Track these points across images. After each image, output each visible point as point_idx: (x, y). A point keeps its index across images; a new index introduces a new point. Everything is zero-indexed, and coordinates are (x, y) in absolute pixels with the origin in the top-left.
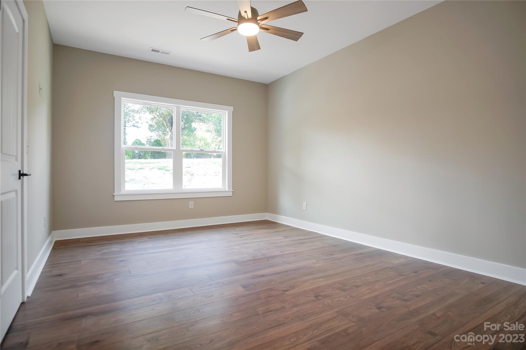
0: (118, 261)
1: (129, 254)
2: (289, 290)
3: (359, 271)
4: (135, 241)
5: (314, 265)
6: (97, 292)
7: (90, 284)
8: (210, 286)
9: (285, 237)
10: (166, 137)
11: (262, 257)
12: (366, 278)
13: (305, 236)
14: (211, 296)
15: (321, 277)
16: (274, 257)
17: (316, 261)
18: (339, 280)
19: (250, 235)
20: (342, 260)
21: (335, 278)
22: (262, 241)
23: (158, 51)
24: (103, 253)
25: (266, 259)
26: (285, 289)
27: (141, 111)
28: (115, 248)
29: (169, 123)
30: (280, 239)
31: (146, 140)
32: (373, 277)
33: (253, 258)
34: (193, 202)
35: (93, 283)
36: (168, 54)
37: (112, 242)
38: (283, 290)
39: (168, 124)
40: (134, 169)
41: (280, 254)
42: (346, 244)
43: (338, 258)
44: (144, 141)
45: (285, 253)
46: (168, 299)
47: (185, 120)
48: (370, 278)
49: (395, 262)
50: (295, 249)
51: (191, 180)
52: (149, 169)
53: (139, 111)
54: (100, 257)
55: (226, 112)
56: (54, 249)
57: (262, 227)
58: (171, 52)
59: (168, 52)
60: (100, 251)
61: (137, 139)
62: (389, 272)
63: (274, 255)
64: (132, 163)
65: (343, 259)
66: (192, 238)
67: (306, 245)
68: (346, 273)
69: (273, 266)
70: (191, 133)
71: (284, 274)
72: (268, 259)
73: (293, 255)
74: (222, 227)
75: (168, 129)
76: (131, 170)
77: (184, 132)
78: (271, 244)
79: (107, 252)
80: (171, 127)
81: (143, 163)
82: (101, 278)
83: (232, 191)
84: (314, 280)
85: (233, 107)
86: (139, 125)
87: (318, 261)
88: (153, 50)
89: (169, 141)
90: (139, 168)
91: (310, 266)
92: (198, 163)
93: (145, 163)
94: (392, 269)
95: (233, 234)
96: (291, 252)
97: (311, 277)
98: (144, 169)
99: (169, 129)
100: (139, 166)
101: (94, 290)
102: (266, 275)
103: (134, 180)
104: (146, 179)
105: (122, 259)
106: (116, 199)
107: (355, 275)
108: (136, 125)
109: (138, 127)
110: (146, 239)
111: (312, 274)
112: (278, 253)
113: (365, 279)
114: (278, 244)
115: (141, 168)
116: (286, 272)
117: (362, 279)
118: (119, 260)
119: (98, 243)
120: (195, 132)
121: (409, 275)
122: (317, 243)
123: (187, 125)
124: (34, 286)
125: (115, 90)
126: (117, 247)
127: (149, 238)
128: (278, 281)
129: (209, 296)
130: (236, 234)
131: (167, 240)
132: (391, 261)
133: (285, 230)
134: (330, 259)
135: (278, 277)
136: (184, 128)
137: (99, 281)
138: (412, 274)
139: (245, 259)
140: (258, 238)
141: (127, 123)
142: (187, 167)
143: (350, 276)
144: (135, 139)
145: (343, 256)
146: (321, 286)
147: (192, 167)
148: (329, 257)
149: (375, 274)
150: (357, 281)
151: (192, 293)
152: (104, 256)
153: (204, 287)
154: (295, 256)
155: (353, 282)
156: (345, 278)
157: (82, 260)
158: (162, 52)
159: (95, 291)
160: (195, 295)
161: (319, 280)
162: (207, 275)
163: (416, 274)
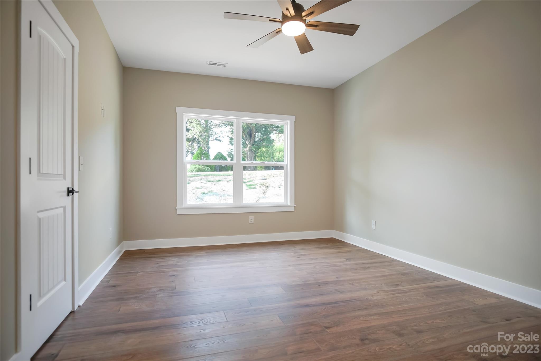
0: (169, 275)
1: (182, 268)
2: (332, 327)
3: (428, 310)
4: (193, 255)
5: (371, 298)
6: (137, 308)
7: (135, 298)
8: (247, 312)
9: (348, 259)
10: (245, 150)
11: (314, 282)
12: (435, 321)
13: (372, 259)
14: (243, 325)
15: (376, 314)
16: (327, 283)
17: (375, 292)
18: (398, 320)
19: (309, 254)
20: (409, 294)
21: (393, 317)
22: (320, 263)
23: (215, 64)
24: (160, 266)
25: (317, 286)
26: (327, 325)
27: (222, 125)
28: (172, 261)
29: (248, 135)
30: (341, 262)
31: (228, 153)
32: (445, 321)
33: (304, 283)
34: (253, 217)
35: (139, 297)
36: (225, 66)
37: (172, 254)
38: (325, 327)
39: (247, 137)
40: (213, 182)
41: (337, 279)
42: (419, 272)
43: (404, 290)
44: (225, 154)
45: (342, 279)
46: (199, 323)
47: (264, 131)
48: (439, 322)
49: (481, 302)
50: (354, 275)
51: (266, 192)
52: (227, 182)
53: (221, 125)
54: (155, 270)
55: (288, 122)
56: (121, 259)
57: (324, 246)
58: (227, 64)
59: (225, 64)
60: (158, 264)
61: (219, 152)
62: (469, 315)
63: (328, 280)
64: (212, 175)
65: (411, 292)
66: (248, 254)
67: (369, 271)
68: (410, 312)
69: (323, 294)
70: (270, 145)
71: (333, 305)
72: (319, 286)
73: (350, 282)
74: (282, 244)
75: (247, 141)
76: (211, 183)
77: (262, 144)
78: (329, 267)
79: (162, 265)
80: (250, 140)
81: (222, 176)
82: (148, 292)
83: (295, 206)
84: (366, 318)
85: (295, 116)
86: (221, 139)
87: (379, 292)
88: (209, 64)
89: (248, 153)
90: (217, 180)
91: (366, 298)
92: (274, 175)
93: (223, 176)
94: (474, 311)
95: (291, 253)
96: (348, 278)
97: (365, 312)
98: (222, 181)
99: (249, 141)
100: (218, 178)
101: (136, 305)
102: (311, 305)
103: (212, 192)
104: (223, 191)
105: (174, 273)
106: (179, 212)
107: (421, 316)
108: (218, 139)
109: (220, 141)
110: (203, 253)
111: (365, 309)
112: (333, 278)
113: (433, 322)
114: (336, 268)
115: (219, 180)
116: (335, 303)
117: (428, 322)
118: (171, 274)
119: (158, 255)
120: (274, 143)
121: (497, 323)
122: (383, 270)
123: (265, 137)
124: (89, 295)
125: (177, 106)
126: (174, 260)
127: (206, 252)
128: (322, 314)
129: (240, 325)
130: (294, 253)
131: (223, 255)
132: (474, 301)
133: (350, 251)
134: (394, 291)
135: (324, 309)
136: (263, 140)
137: (144, 296)
138: (502, 321)
139: (293, 284)
140: (317, 259)
141: (211, 138)
142: (262, 179)
143: (414, 317)
144: (217, 153)
145: (411, 289)
146: (372, 326)
147: (268, 179)
148: (393, 289)
149: (449, 316)
150: (421, 324)
151: (225, 318)
152: (159, 269)
153: (240, 313)
154: (352, 284)
155: (416, 326)
156: (405, 318)
157: (139, 272)
158: (219, 65)
159: (136, 307)
160: (227, 321)
161: (372, 317)
162: (247, 298)
163: (508, 322)
